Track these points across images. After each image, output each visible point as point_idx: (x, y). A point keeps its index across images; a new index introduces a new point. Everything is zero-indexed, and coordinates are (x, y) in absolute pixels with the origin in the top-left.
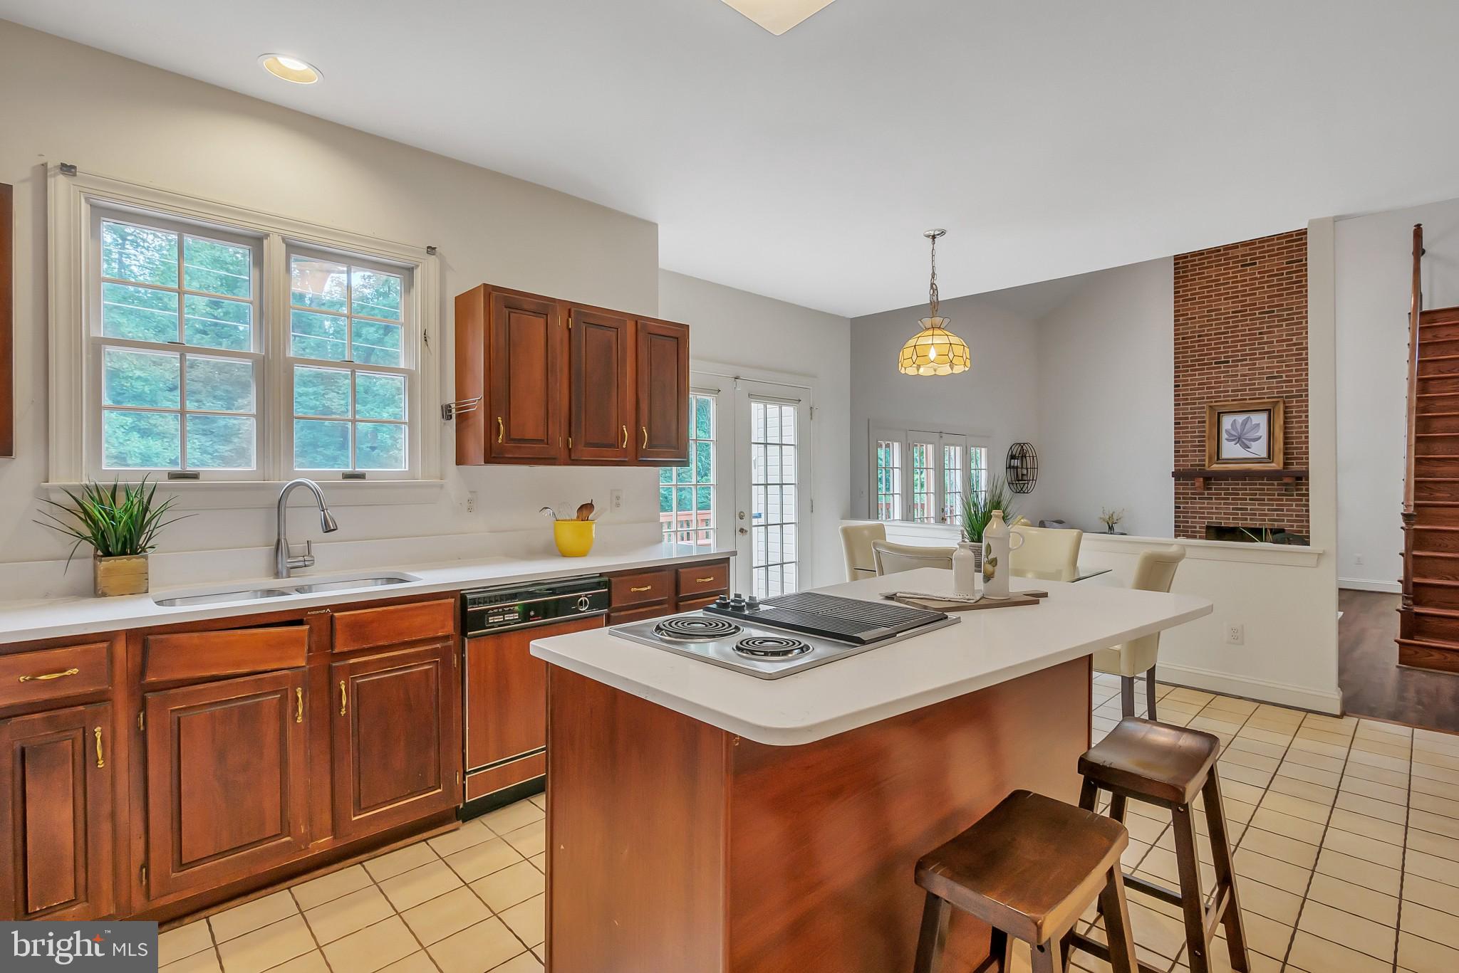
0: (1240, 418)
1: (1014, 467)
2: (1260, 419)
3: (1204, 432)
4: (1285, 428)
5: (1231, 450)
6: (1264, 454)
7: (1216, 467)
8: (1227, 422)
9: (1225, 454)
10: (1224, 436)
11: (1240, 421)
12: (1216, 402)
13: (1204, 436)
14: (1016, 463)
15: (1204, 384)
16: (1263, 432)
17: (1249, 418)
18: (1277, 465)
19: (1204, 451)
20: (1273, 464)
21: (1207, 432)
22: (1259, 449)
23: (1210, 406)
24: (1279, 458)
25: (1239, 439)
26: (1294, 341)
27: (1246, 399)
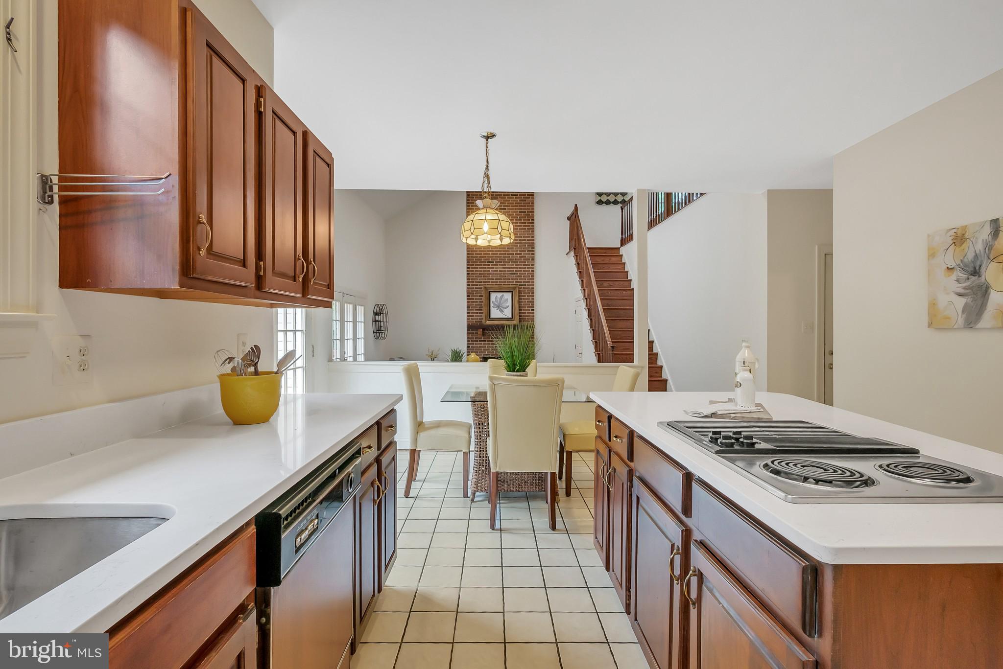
0: (499, 295)
1: (378, 321)
2: (508, 296)
3: (483, 302)
4: (519, 302)
5: (495, 313)
6: (510, 316)
7: (488, 323)
8: (493, 296)
9: (492, 316)
10: (492, 305)
11: (499, 297)
12: (488, 285)
13: (482, 305)
14: (378, 318)
15: (482, 274)
16: (509, 303)
17: (503, 295)
18: (516, 322)
19: (483, 313)
20: (514, 322)
21: (484, 302)
22: (508, 313)
23: (485, 287)
24: (517, 317)
25: (499, 307)
26: (523, 255)
27: (501, 285)
